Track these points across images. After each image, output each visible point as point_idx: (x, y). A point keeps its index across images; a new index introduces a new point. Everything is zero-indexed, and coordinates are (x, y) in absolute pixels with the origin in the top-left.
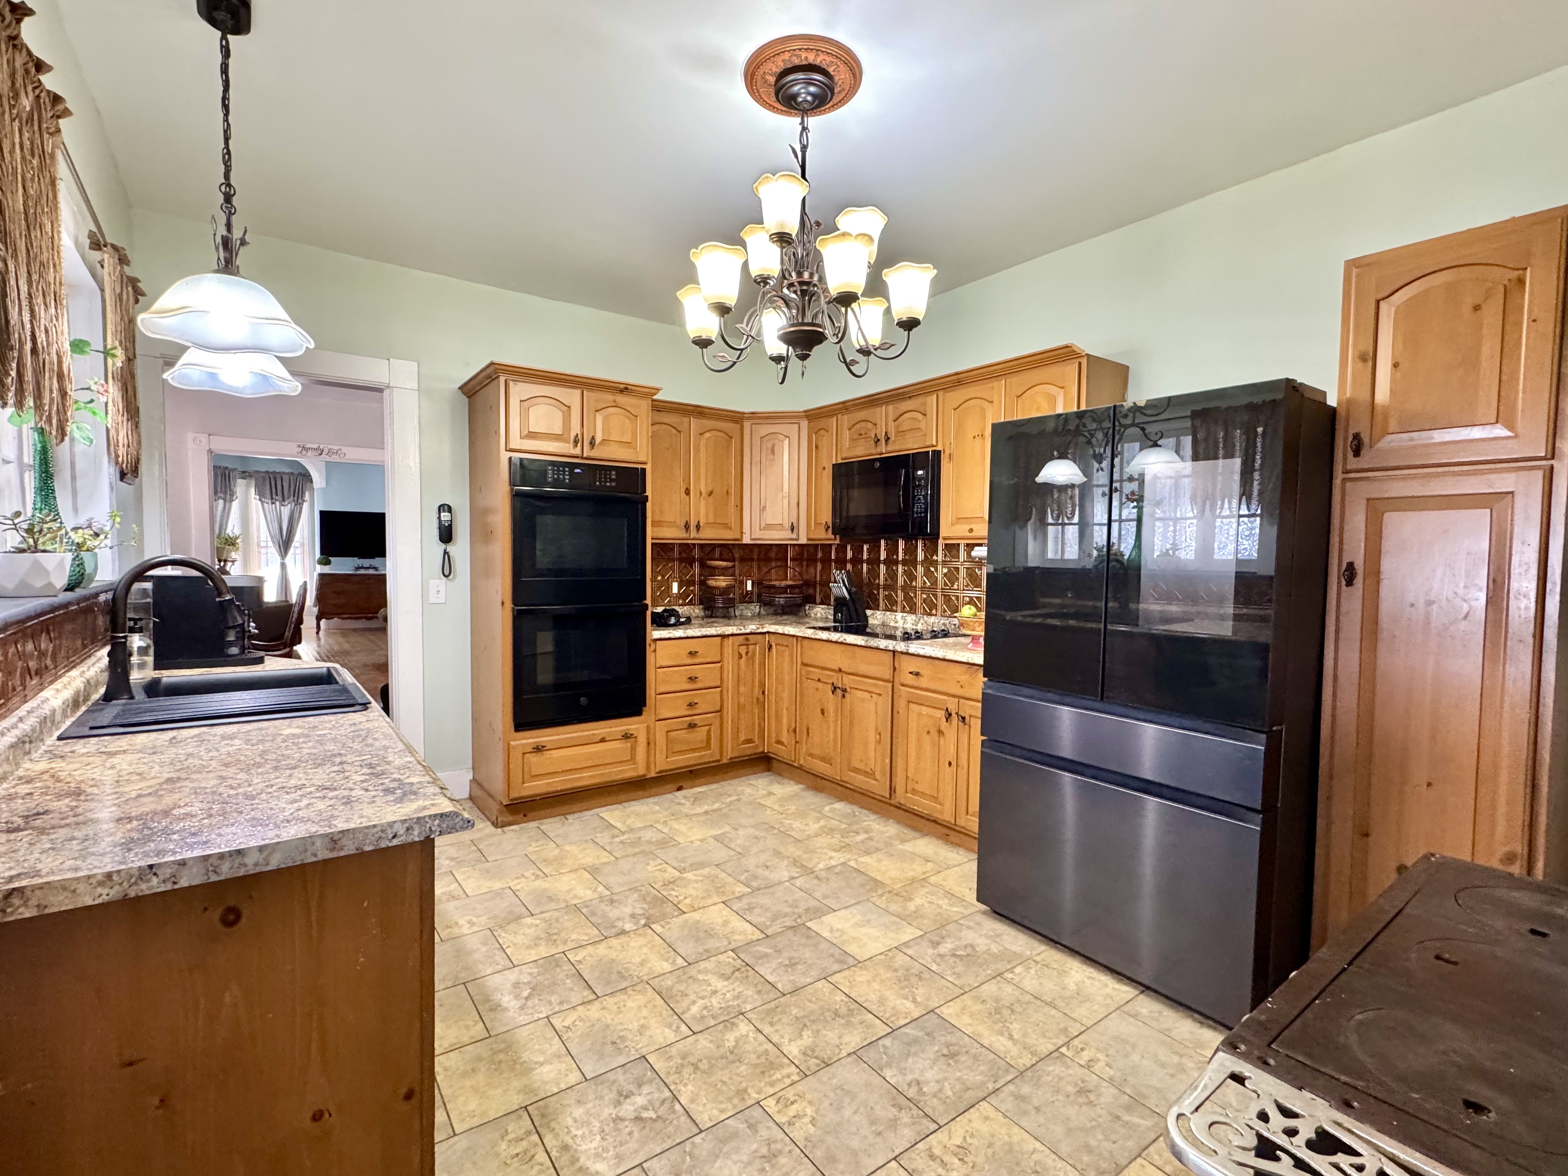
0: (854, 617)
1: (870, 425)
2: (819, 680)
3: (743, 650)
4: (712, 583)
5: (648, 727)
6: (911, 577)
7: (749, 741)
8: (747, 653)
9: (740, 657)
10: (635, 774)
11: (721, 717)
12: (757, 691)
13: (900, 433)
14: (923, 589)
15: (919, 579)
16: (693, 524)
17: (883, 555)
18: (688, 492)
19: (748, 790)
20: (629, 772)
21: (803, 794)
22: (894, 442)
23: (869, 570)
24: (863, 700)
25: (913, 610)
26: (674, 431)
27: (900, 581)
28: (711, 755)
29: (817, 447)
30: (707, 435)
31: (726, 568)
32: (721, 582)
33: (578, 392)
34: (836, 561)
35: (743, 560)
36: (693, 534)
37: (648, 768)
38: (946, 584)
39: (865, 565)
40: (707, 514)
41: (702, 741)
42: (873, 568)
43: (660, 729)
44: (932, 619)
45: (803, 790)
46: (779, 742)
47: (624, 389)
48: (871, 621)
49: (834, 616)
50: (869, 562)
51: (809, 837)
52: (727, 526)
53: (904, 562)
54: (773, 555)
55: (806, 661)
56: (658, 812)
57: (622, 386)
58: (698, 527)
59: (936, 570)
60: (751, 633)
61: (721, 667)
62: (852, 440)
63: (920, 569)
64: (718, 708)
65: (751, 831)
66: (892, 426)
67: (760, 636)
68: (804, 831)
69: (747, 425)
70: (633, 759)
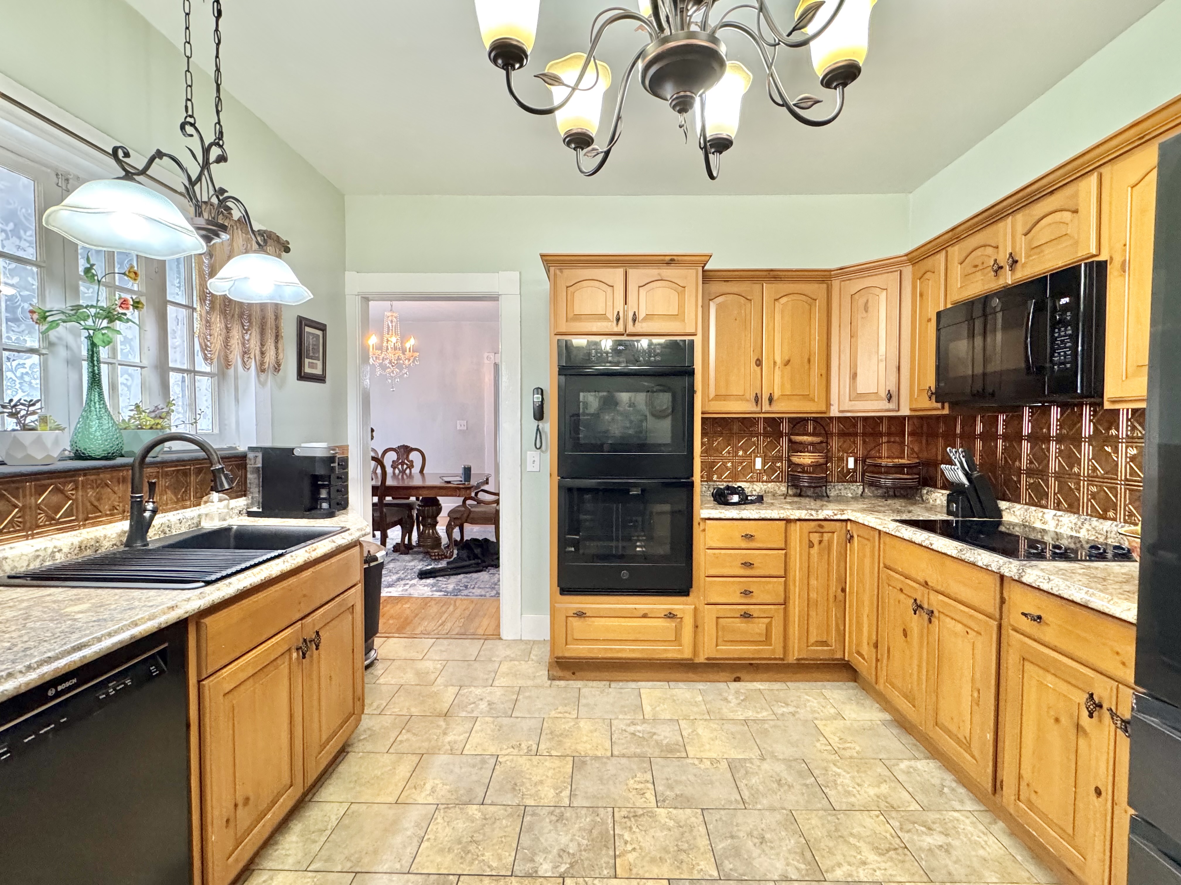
0: (977, 507)
1: (989, 251)
2: (901, 590)
3: (815, 538)
4: (795, 459)
5: (696, 609)
6: (1073, 460)
7: (824, 643)
8: (820, 542)
9: (811, 545)
10: (679, 656)
11: (786, 610)
12: (834, 587)
13: (1035, 249)
14: (1091, 479)
15: (1084, 462)
16: (765, 397)
17: (1027, 429)
18: (759, 363)
19: (814, 703)
20: (671, 652)
21: (883, 730)
22: (1024, 265)
23: (1005, 449)
24: (956, 634)
25: (1073, 508)
26: (742, 300)
27: (1053, 466)
28: (773, 651)
29: (921, 295)
30: (784, 300)
31: (812, 444)
32: (806, 459)
33: (620, 271)
34: (962, 436)
35: (842, 434)
36: (766, 407)
37: (695, 652)
38: (1133, 473)
39: (1000, 442)
40: (783, 385)
41: (760, 634)
42: (1012, 446)
43: (709, 614)
44: (1106, 525)
45: (884, 723)
46: (859, 653)
47: (671, 261)
48: (1007, 517)
49: (948, 506)
50: (1005, 437)
51: (851, 809)
52: (807, 397)
53: (1059, 439)
54: (884, 428)
55: (888, 563)
56: (696, 704)
57: (669, 258)
58: (771, 400)
59: (1116, 451)
60: (825, 520)
61: (786, 554)
62: (966, 276)
63: (1087, 450)
64: (782, 601)
65: (780, 768)
66: (1022, 243)
67: (838, 524)
68: (848, 793)
69: (836, 283)
70: (678, 639)
